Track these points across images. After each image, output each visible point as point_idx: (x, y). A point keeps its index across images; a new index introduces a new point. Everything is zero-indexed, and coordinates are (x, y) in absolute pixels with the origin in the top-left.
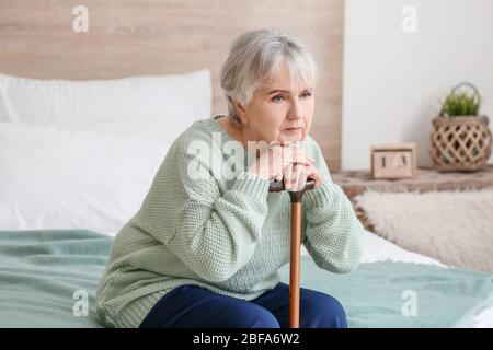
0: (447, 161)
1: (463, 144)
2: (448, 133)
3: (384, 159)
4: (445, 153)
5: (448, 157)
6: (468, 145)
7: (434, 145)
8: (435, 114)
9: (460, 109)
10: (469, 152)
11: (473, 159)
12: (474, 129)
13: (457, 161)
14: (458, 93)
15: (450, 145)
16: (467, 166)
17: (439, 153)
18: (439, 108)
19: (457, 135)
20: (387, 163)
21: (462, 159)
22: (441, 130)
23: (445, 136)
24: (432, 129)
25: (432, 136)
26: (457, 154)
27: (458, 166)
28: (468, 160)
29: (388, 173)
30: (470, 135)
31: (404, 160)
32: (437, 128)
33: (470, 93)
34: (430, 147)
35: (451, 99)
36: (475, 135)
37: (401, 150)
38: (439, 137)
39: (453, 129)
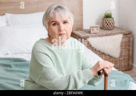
0: (105, 28)
1: (109, 24)
2: (106, 22)
3: (93, 29)
4: (105, 26)
5: (106, 27)
6: (110, 24)
7: (103, 24)
8: (103, 18)
9: (108, 16)
10: (110, 26)
11: (111, 27)
12: (111, 21)
13: (108, 27)
14: (107, 12)
15: (106, 24)
16: (110, 29)
17: (104, 26)
18: (103, 16)
19: (108, 22)
20: (94, 30)
21: (109, 27)
22: (104, 21)
23: (105, 22)
24: (102, 21)
25: (102, 22)
26: (108, 26)
27: (108, 29)
28: (110, 27)
29: (94, 32)
30: (110, 22)
31: (97, 29)
32: (103, 21)
33: (110, 13)
34: (102, 24)
35: (106, 14)
36: (111, 22)
37: (97, 27)
38: (104, 23)
39: (107, 21)
